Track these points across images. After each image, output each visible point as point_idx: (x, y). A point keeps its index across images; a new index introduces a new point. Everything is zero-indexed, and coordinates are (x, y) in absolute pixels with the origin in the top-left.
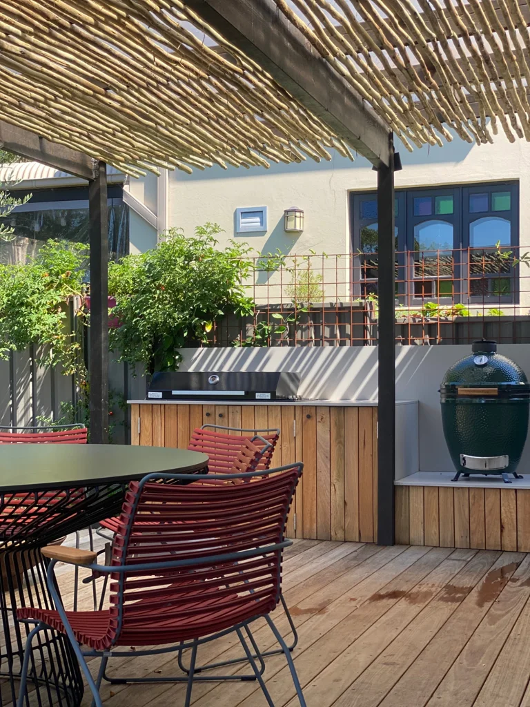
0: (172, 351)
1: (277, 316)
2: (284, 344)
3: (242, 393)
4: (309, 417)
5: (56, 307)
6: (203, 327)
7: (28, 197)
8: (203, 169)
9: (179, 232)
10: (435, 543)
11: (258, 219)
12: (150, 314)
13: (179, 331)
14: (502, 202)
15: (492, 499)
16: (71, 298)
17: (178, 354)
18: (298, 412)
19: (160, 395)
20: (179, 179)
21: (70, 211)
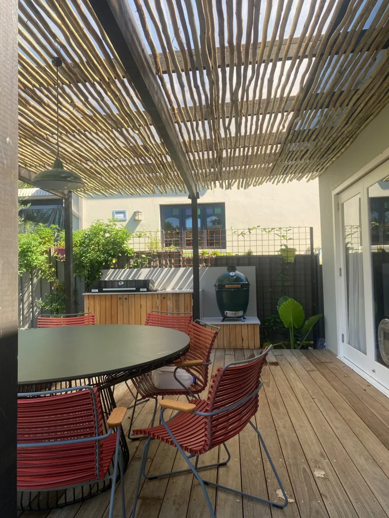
0: (98, 271)
1: (143, 256)
2: (146, 267)
3: (135, 289)
4: (164, 298)
5: (43, 252)
6: (112, 261)
7: (29, 205)
8: (113, 195)
9: (101, 221)
10: (217, 348)
11: (123, 215)
12: (90, 256)
13: (101, 263)
14: (218, 211)
15: (238, 328)
16: (50, 248)
17: (101, 272)
18: (159, 296)
19: (97, 291)
20: (88, 198)
21: (38, 210)
